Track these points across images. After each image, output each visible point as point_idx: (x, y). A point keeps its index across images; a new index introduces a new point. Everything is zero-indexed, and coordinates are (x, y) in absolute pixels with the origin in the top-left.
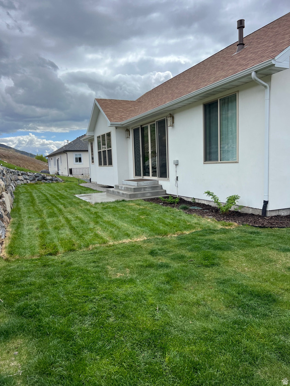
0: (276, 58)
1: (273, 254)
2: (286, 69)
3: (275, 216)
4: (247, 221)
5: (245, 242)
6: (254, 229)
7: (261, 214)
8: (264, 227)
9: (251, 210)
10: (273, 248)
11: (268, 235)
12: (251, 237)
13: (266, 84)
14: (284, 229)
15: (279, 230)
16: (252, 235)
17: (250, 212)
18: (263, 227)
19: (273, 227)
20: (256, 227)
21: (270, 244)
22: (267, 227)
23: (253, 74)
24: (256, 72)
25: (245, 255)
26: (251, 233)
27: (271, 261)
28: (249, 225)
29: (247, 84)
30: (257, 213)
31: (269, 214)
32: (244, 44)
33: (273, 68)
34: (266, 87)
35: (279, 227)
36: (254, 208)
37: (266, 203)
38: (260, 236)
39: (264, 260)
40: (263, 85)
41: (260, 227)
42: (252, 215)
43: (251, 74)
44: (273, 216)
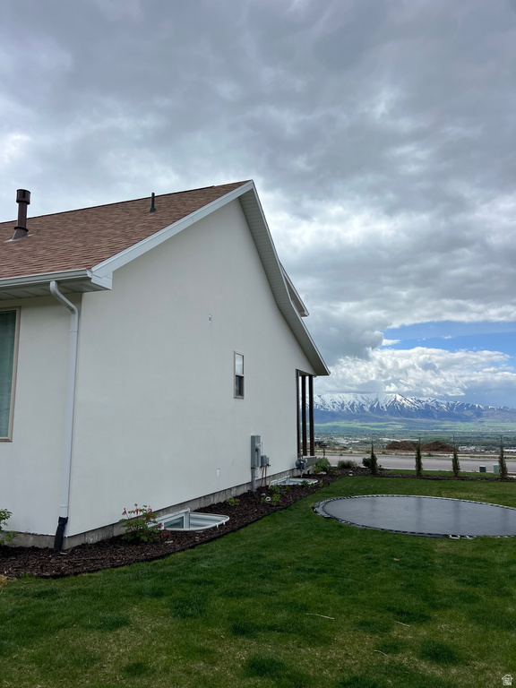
0: (93, 269)
1: (91, 641)
2: (107, 289)
3: (79, 547)
4: (25, 566)
5: (32, 623)
6: (43, 585)
7: (52, 545)
8: (63, 575)
9: (31, 538)
10: (90, 627)
11: (74, 594)
12: (40, 605)
13: (73, 306)
14: (99, 574)
15: (91, 577)
16: (42, 601)
17: (30, 542)
18: (60, 575)
19: (80, 573)
20: (46, 577)
21: (82, 616)
22: (67, 575)
23: (53, 285)
24: (58, 283)
25: (37, 660)
26: (39, 595)
27: (93, 661)
28: (31, 576)
29: (38, 298)
30: (43, 545)
31: (67, 545)
32: (27, 230)
33: (87, 283)
34: (72, 310)
35: (89, 572)
36: (39, 533)
37: (63, 522)
38: (59, 601)
39: (78, 663)
40: (69, 307)
41: (55, 577)
42: (34, 549)
43: (49, 283)
44: (75, 548)
